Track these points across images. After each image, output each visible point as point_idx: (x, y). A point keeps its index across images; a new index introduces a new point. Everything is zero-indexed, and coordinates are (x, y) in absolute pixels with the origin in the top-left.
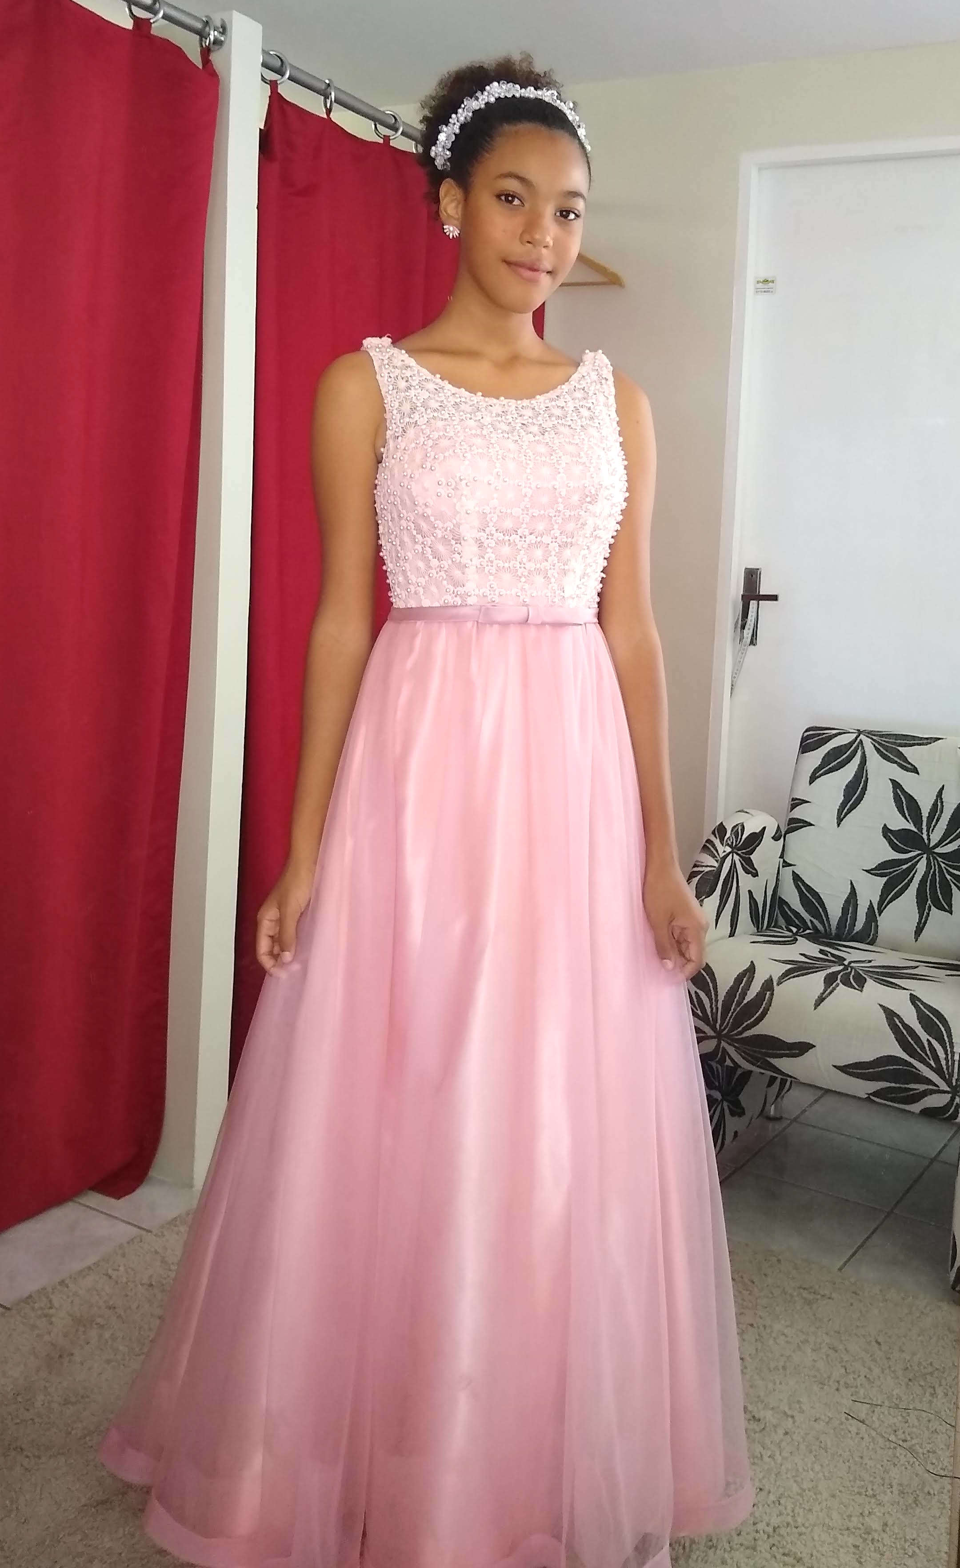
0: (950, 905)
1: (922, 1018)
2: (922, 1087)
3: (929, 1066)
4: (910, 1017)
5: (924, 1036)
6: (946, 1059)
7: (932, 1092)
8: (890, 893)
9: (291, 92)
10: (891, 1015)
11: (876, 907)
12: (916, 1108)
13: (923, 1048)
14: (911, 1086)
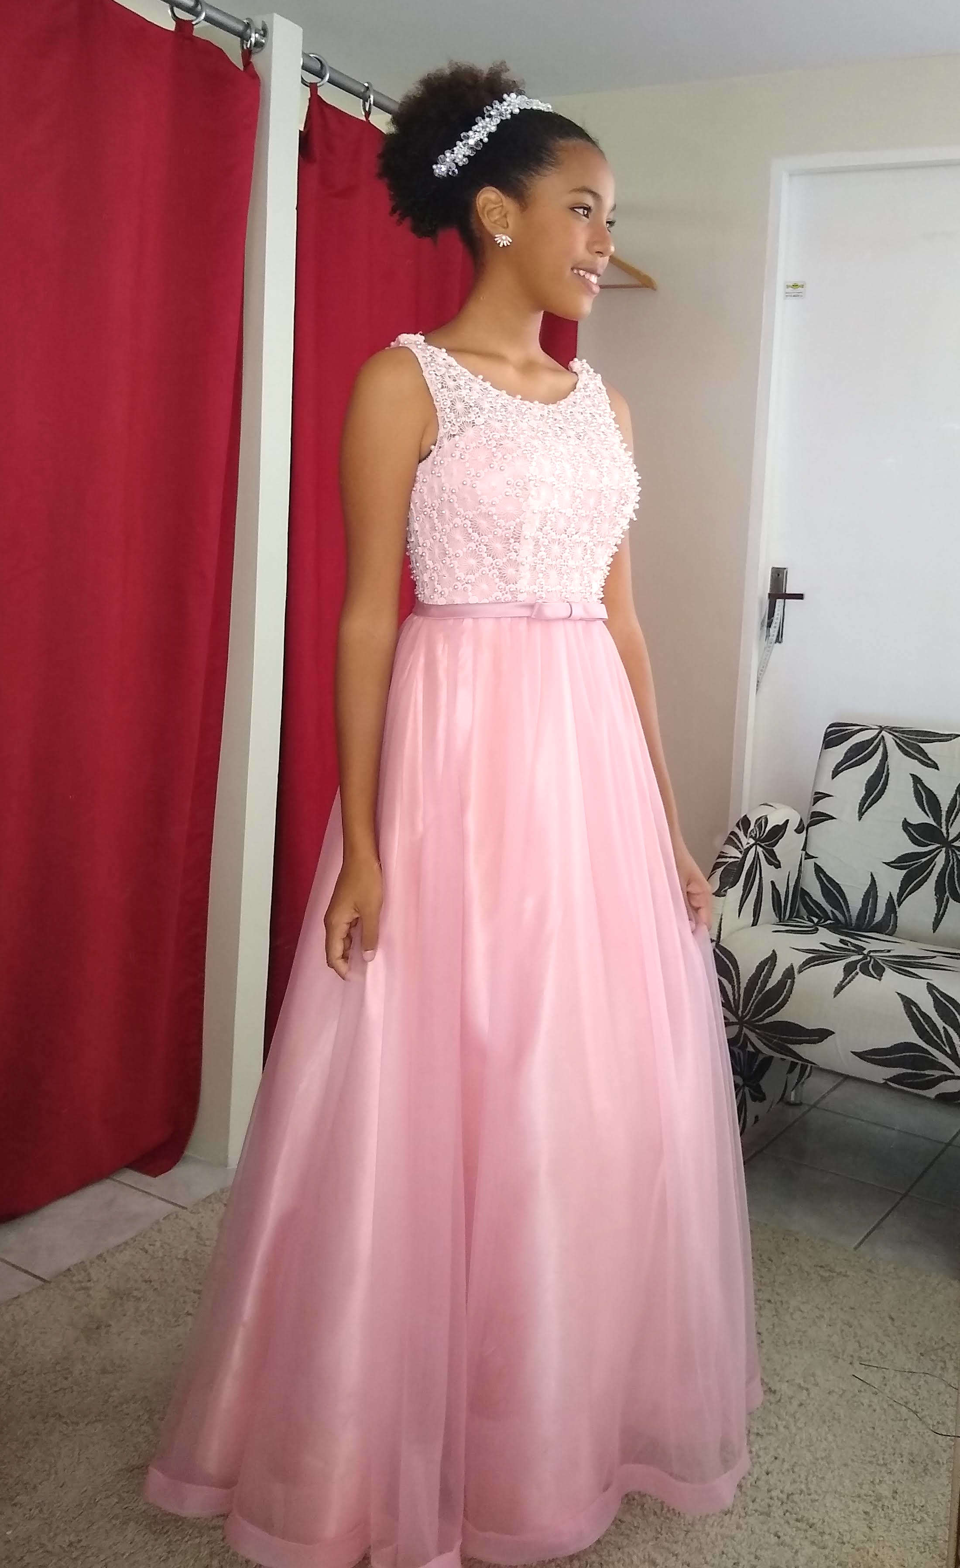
1: (939, 1006)
2: (937, 1073)
3: (944, 1052)
4: (927, 1005)
5: (940, 1023)
7: (946, 1078)
8: (909, 886)
9: (330, 95)
10: (908, 1003)
11: (895, 898)
12: (932, 1093)
13: (940, 1037)
14: (927, 1072)
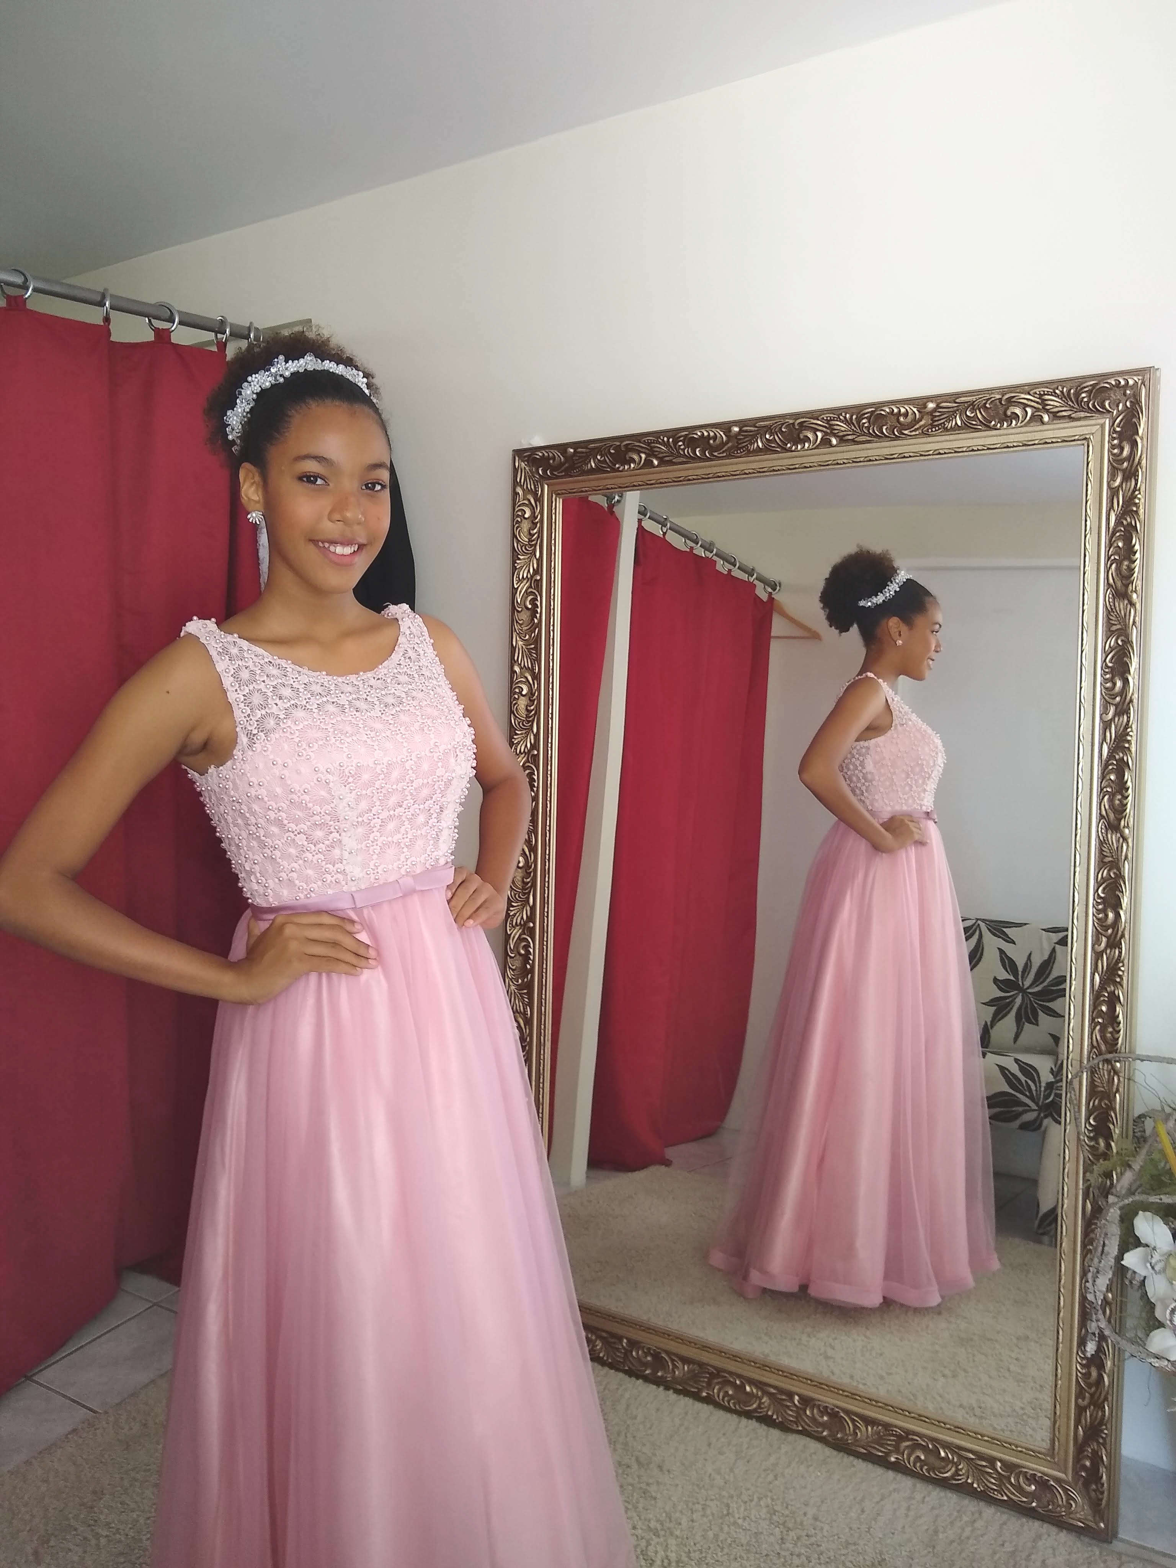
0: (1037, 1020)
1: (1022, 1069)
2: (1021, 1109)
3: (1026, 1095)
4: (1015, 1069)
5: (1023, 1079)
6: (1036, 1090)
7: (1025, 1112)
8: (998, 1016)
10: (1002, 1069)
11: (989, 1024)
13: (1023, 1087)
14: (1014, 1109)
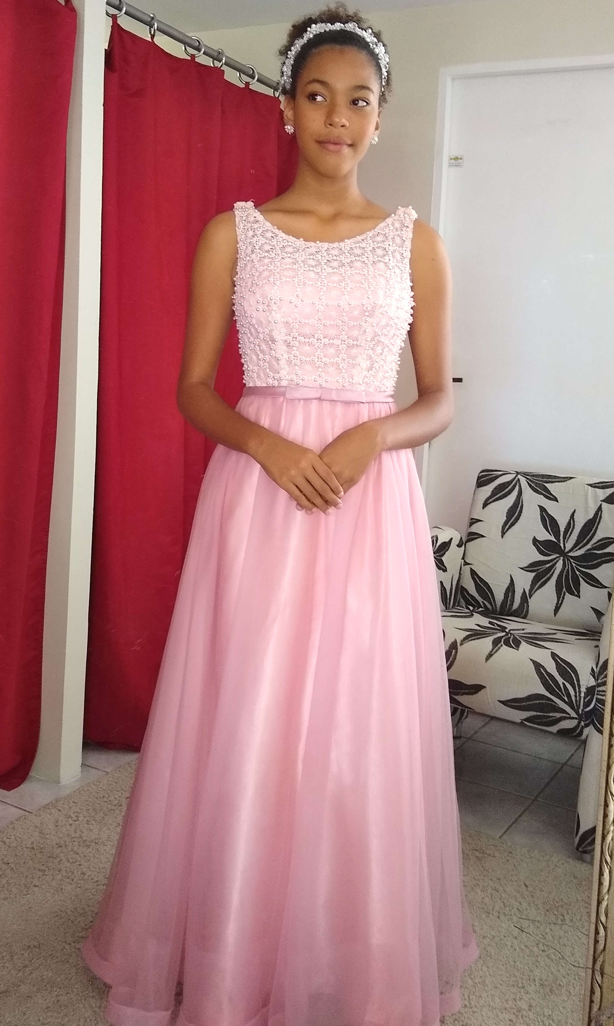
0: (579, 592)
3: (563, 700)
4: (551, 667)
5: (560, 680)
6: (576, 696)
7: (565, 718)
9: (126, 23)
10: (538, 666)
12: (554, 729)
13: (560, 689)
14: (551, 714)
